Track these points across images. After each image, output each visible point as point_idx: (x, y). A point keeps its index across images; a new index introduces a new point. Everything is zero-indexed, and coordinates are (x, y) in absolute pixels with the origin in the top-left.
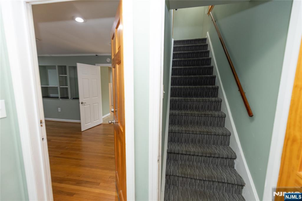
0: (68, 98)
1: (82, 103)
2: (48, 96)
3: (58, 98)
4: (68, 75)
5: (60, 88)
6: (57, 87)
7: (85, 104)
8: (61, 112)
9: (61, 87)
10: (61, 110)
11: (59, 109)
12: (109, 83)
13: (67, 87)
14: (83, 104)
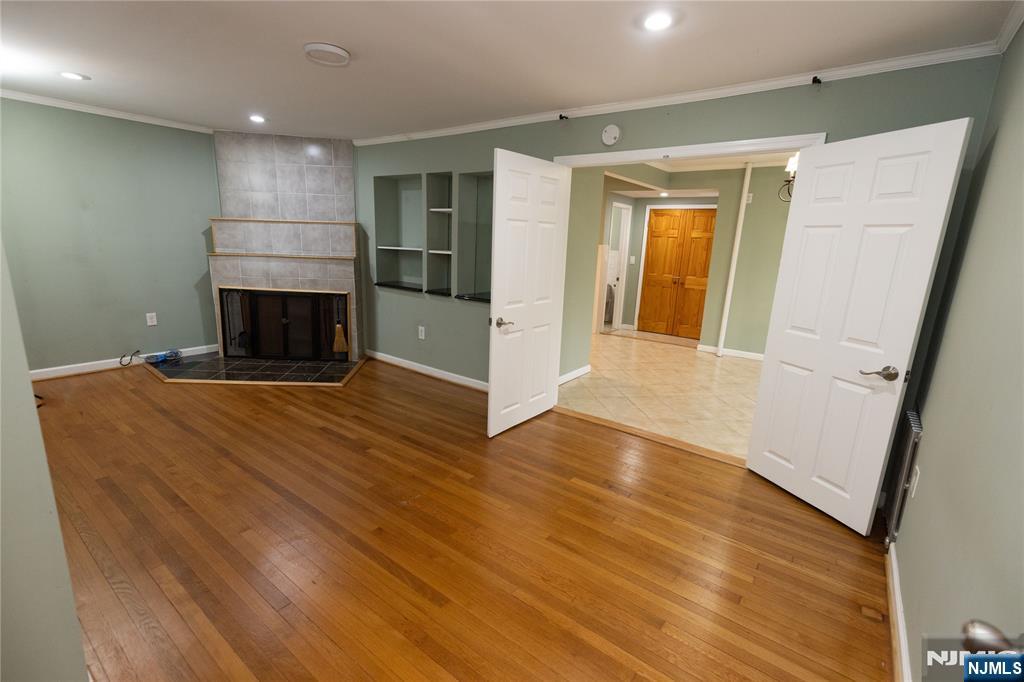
0: (450, 295)
1: (499, 324)
2: (398, 282)
3: (421, 290)
4: (454, 210)
5: (429, 254)
6: (421, 252)
7: (507, 329)
8: (425, 340)
9: (431, 251)
10: (426, 336)
11: (421, 329)
12: (600, 246)
13: (449, 253)
14: (503, 327)
